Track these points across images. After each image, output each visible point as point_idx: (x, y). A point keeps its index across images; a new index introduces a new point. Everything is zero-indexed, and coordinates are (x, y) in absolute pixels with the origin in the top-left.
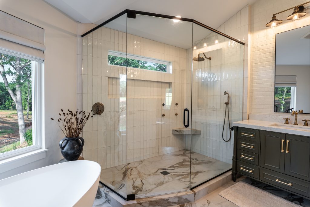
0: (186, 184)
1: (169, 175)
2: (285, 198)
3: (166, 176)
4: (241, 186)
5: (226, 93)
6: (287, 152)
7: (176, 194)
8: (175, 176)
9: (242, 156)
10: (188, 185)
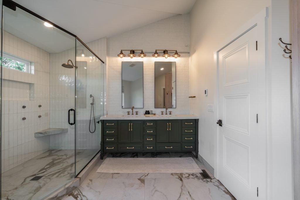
0: (67, 177)
1: (43, 178)
2: (131, 157)
3: (40, 180)
4: (108, 161)
5: (91, 96)
6: (132, 130)
7: (63, 187)
8: (50, 176)
9: (107, 139)
10: (69, 176)
